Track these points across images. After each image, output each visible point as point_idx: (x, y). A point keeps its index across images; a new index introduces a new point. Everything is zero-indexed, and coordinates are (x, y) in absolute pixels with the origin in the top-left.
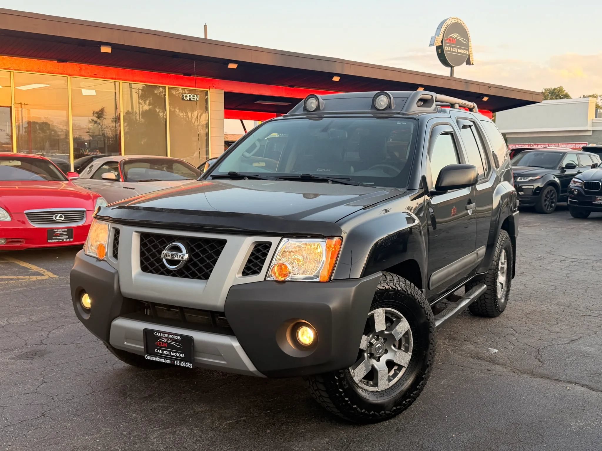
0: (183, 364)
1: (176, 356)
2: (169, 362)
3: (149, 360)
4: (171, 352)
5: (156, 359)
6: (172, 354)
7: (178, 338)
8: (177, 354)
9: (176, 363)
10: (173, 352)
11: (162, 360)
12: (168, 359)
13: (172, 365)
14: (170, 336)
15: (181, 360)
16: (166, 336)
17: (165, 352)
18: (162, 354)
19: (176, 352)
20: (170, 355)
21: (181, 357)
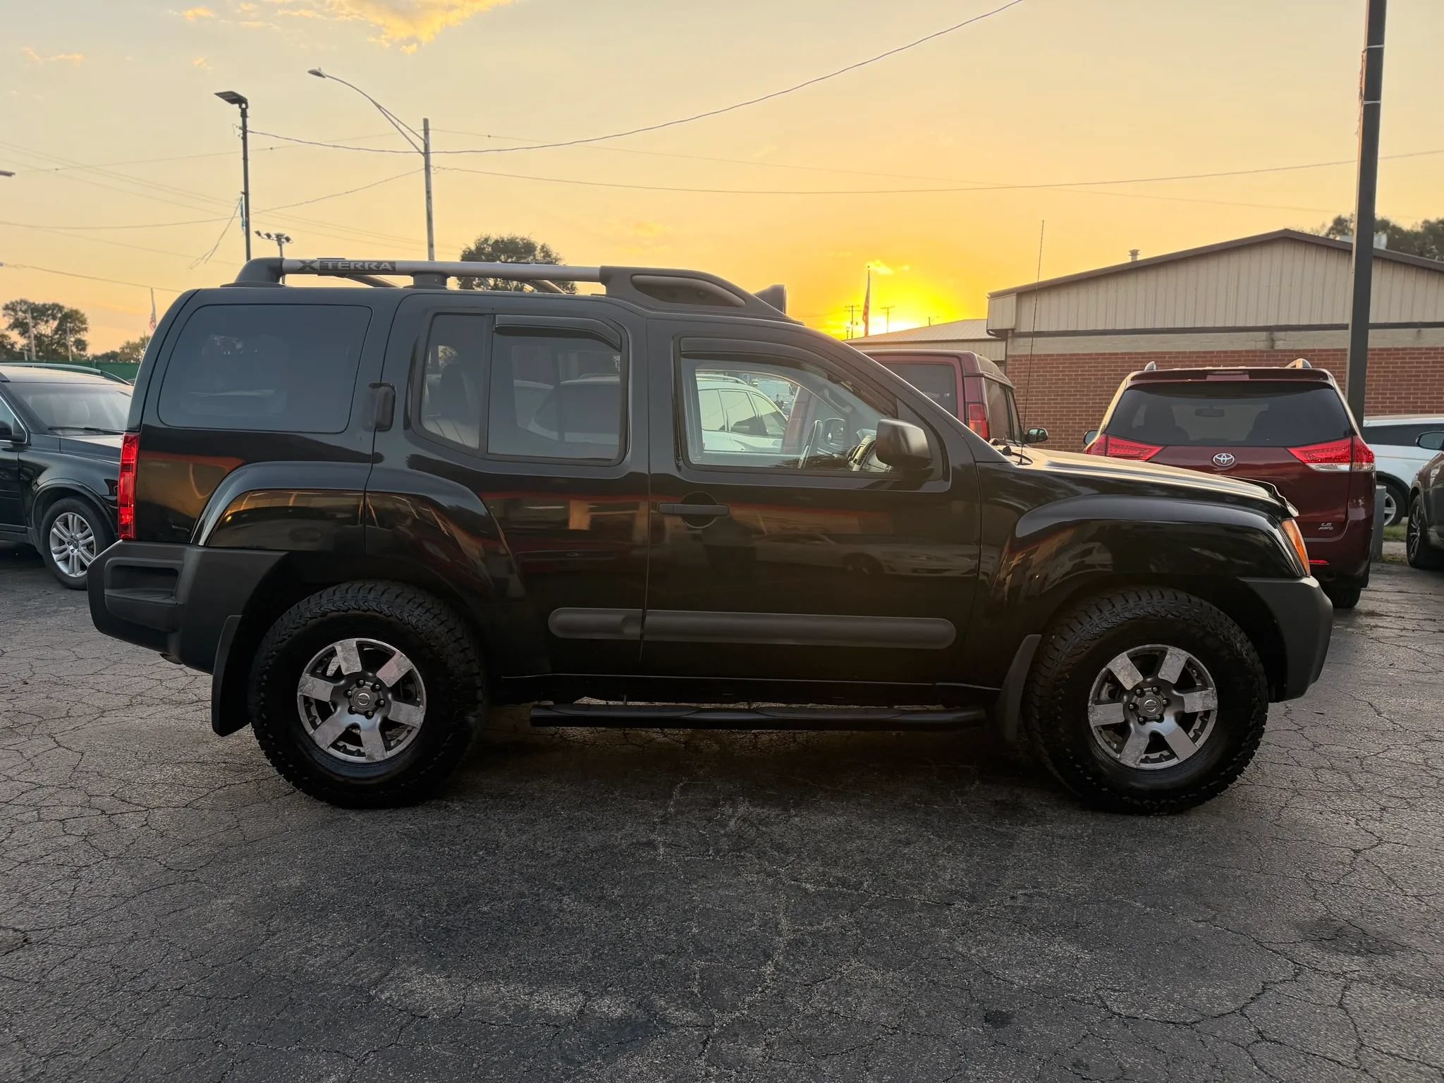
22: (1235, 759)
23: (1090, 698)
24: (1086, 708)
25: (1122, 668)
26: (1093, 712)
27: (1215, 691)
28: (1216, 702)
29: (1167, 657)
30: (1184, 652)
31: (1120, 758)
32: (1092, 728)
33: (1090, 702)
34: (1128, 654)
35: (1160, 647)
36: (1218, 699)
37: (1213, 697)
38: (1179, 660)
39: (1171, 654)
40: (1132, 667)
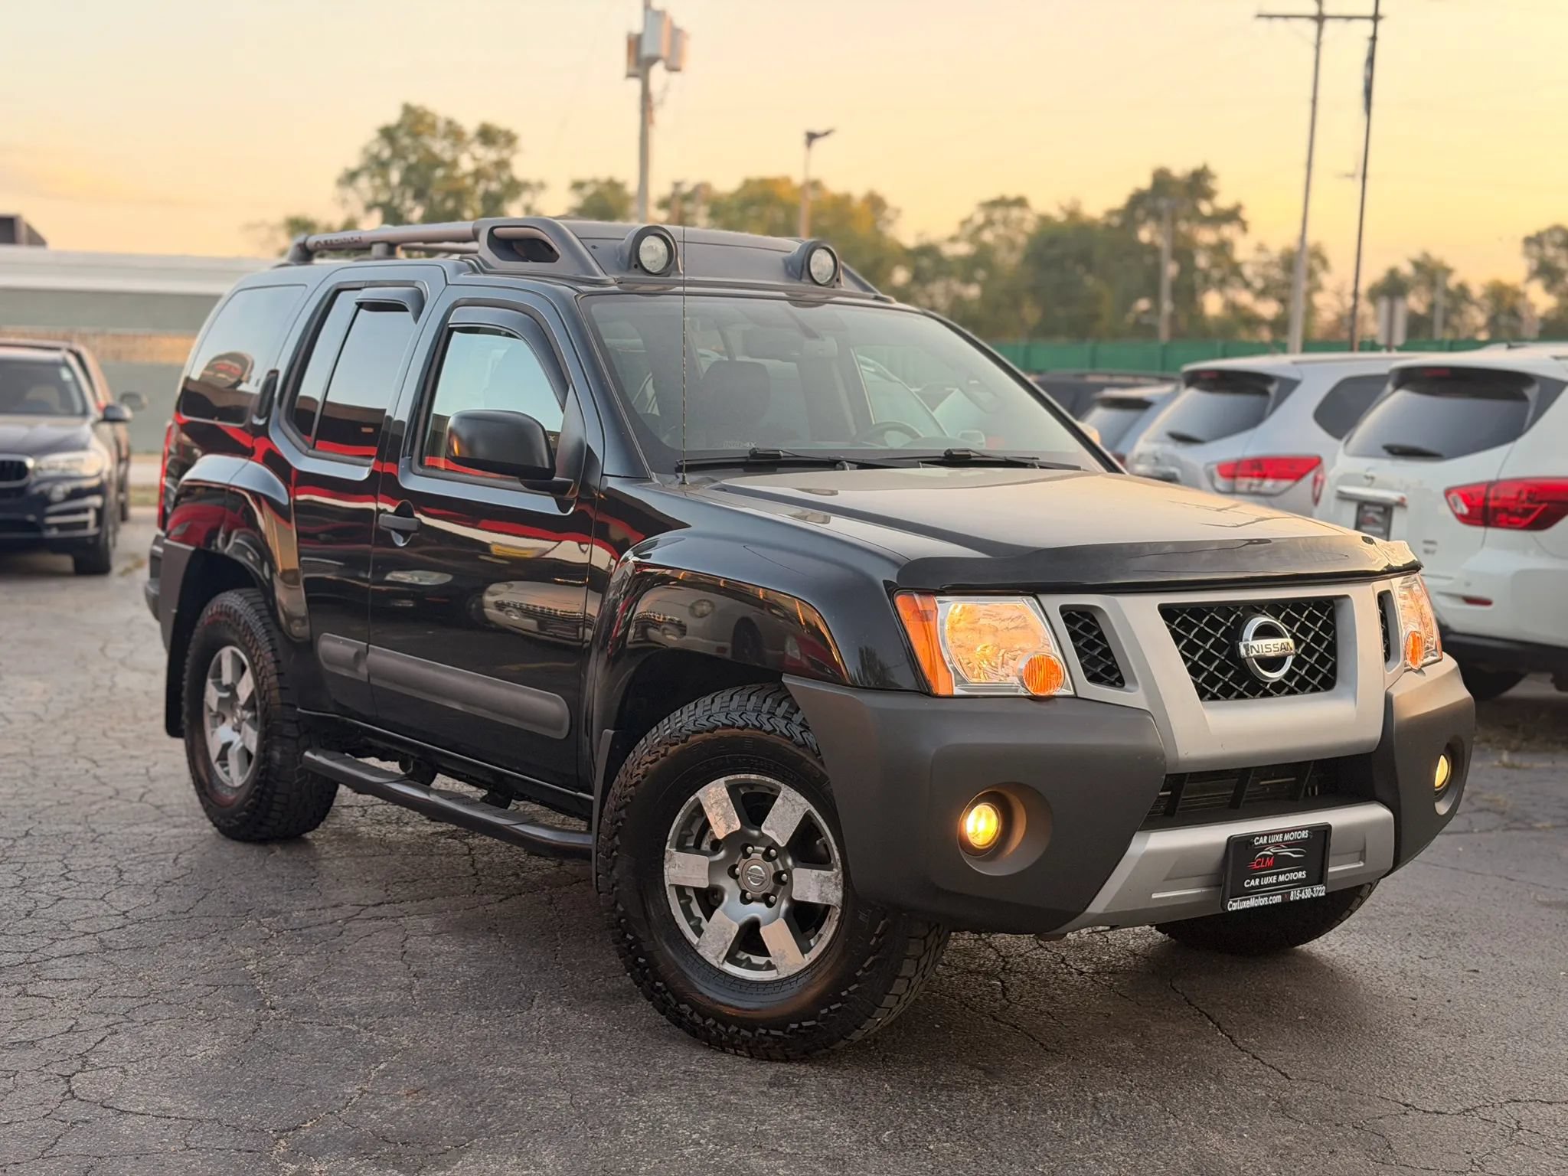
0: (1307, 893)
1: (1290, 882)
2: (1278, 899)
3: (1237, 911)
4: (1278, 874)
5: (1253, 902)
6: (1282, 878)
7: (1303, 836)
8: (1291, 876)
9: (1295, 895)
10: (1284, 873)
11: (1262, 901)
12: (1275, 894)
13: (1286, 905)
14: (1287, 837)
15: (1301, 884)
16: (1279, 838)
17: (1266, 881)
18: (1260, 886)
19: (1290, 872)
20: (1278, 883)
21: (1298, 880)
22: (844, 994)
23: (669, 838)
24: (664, 852)
25: (716, 803)
26: (670, 860)
27: (840, 876)
28: (839, 894)
29: (778, 801)
30: (803, 800)
31: (698, 944)
32: (667, 885)
33: (668, 844)
34: (726, 782)
35: (770, 783)
36: (844, 892)
37: (836, 885)
38: (794, 810)
39: (785, 798)
40: (728, 804)
